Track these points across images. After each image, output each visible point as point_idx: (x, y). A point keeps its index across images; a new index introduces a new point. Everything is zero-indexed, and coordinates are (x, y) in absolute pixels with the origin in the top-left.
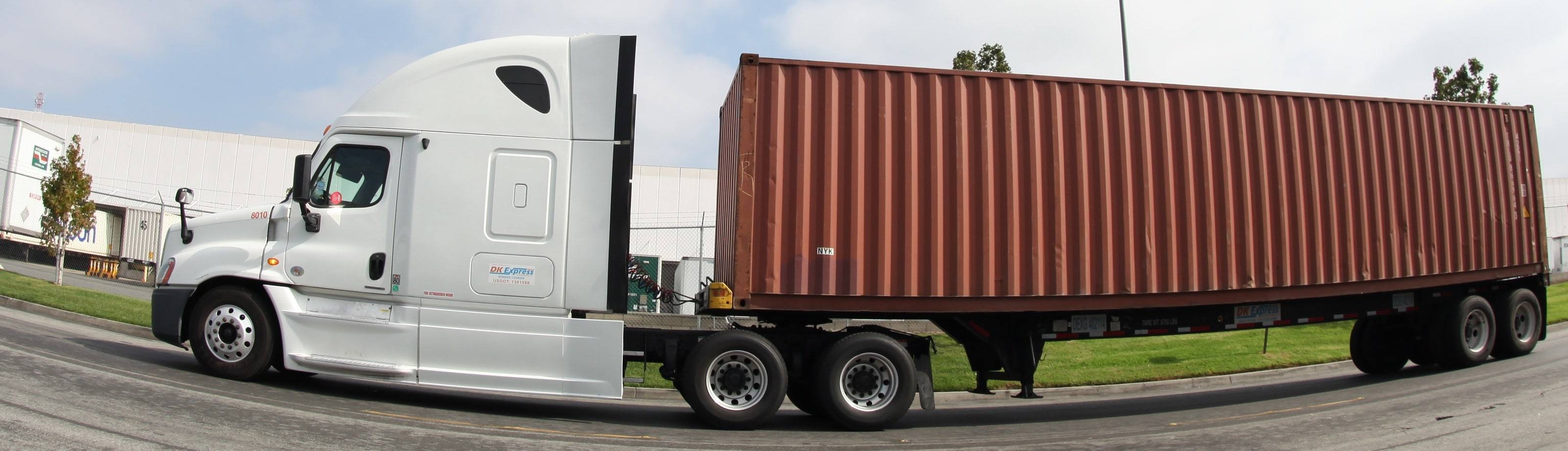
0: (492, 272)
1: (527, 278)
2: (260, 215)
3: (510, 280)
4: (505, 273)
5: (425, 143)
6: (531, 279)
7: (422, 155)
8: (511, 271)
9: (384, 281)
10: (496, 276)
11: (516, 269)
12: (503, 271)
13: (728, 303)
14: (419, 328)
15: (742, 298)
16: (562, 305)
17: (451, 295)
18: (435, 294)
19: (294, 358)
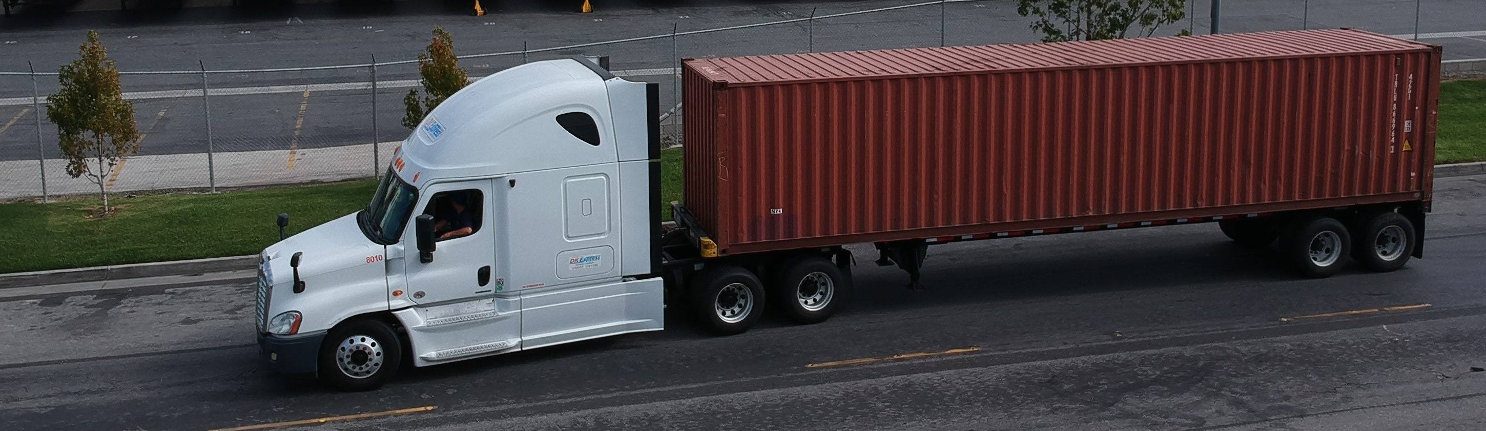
0: (571, 263)
1: (595, 262)
2: (375, 259)
3: (584, 265)
4: (581, 261)
5: (512, 183)
6: (598, 262)
7: (511, 193)
8: (585, 260)
9: (491, 285)
10: (574, 265)
11: (588, 258)
12: (579, 260)
13: (714, 253)
14: (521, 312)
15: (723, 248)
16: (620, 275)
17: (543, 284)
18: (530, 286)
19: (423, 359)
